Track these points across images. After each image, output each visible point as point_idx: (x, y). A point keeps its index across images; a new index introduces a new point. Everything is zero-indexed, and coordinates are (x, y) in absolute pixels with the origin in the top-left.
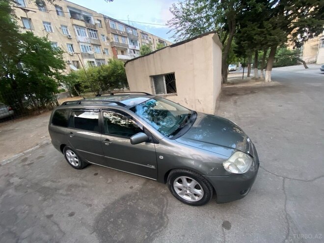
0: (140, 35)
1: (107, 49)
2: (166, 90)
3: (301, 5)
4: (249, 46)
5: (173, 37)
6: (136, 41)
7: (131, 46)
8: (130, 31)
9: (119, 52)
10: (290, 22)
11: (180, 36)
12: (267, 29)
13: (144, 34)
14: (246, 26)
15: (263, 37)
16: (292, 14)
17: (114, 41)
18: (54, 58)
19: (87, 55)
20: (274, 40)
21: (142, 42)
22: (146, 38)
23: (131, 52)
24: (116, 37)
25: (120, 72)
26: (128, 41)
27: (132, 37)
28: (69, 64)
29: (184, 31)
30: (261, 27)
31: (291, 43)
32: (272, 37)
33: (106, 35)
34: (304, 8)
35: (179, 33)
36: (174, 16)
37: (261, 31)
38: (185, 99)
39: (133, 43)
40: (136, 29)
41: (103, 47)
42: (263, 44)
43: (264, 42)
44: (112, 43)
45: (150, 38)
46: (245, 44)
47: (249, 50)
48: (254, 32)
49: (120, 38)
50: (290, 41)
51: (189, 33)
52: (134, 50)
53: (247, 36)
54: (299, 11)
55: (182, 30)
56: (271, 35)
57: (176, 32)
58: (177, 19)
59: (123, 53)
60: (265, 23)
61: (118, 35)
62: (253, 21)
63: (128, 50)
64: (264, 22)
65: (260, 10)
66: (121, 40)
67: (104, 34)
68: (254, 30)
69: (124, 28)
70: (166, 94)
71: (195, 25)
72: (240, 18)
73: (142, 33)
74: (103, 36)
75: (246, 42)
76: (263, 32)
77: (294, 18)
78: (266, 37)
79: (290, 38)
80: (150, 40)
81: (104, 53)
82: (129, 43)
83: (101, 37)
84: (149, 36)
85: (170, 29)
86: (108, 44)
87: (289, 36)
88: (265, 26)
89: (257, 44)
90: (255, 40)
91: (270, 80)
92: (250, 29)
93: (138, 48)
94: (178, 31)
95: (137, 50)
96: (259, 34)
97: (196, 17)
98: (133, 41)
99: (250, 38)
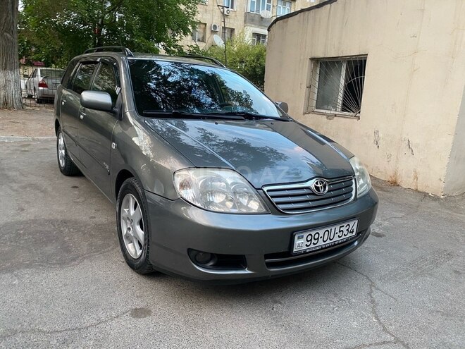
2: (340, 101)
18: (178, 10)
19: (257, 18)
28: (214, 32)
38: (376, 132)
70: (339, 112)
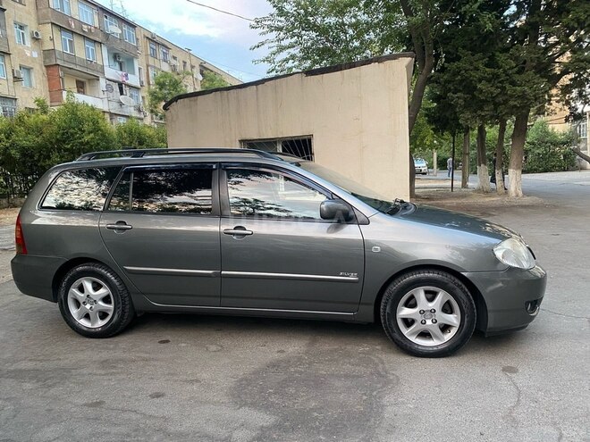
0: (143, 43)
1: (29, 70)
3: (576, 26)
4: (467, 106)
5: (267, 60)
6: (131, 60)
7: (112, 72)
8: (114, 29)
9: (70, 85)
10: (552, 60)
11: (286, 60)
12: (505, 71)
13: (157, 43)
14: (458, 58)
15: (497, 87)
16: (557, 43)
17: (59, 48)
20: (523, 96)
21: (148, 66)
22: (161, 56)
23: (109, 89)
24: (67, 37)
25: (86, 138)
26: (103, 57)
27: (119, 48)
29: (296, 51)
30: (492, 63)
31: (560, 105)
32: (518, 88)
33: (32, 25)
34: (582, 32)
35: (284, 55)
36: (275, 11)
37: (493, 74)
39: (120, 64)
40: (132, 26)
41: (16, 61)
42: (500, 104)
43: (500, 99)
44: (48, 54)
45: (175, 58)
46: (458, 98)
47: (468, 115)
48: (477, 75)
49: (78, 42)
50: (558, 102)
51: (309, 58)
52: (120, 85)
53: (462, 81)
54: (572, 38)
55: (291, 46)
56: (513, 83)
57: (275, 49)
58: (283, 19)
59: (81, 87)
60: (501, 57)
61: (73, 32)
62: (474, 51)
63: (102, 83)
64: (497, 54)
65: (489, 26)
66: (81, 50)
67: (24, 22)
68: (477, 69)
69: (96, 17)
71: (328, 41)
72: (443, 40)
73: (152, 40)
74: (21, 27)
75: (459, 94)
76: (496, 76)
77: (562, 53)
78: (503, 88)
79: (557, 95)
80: (173, 62)
81: (17, 79)
82: (106, 63)
83: (13, 32)
84: (171, 53)
85: (263, 38)
86: (35, 55)
87: (554, 91)
88: (500, 63)
89: (485, 102)
90: (481, 91)
91: (521, 194)
92: (467, 66)
93: (133, 80)
94: (282, 49)
95: (131, 87)
96: (489, 81)
97: (332, 20)
98: (121, 58)
99: (469, 88)
